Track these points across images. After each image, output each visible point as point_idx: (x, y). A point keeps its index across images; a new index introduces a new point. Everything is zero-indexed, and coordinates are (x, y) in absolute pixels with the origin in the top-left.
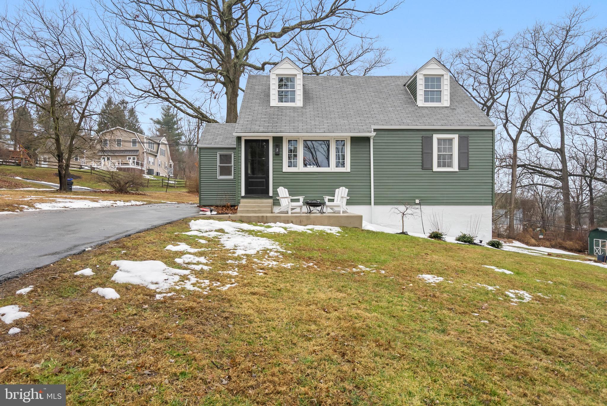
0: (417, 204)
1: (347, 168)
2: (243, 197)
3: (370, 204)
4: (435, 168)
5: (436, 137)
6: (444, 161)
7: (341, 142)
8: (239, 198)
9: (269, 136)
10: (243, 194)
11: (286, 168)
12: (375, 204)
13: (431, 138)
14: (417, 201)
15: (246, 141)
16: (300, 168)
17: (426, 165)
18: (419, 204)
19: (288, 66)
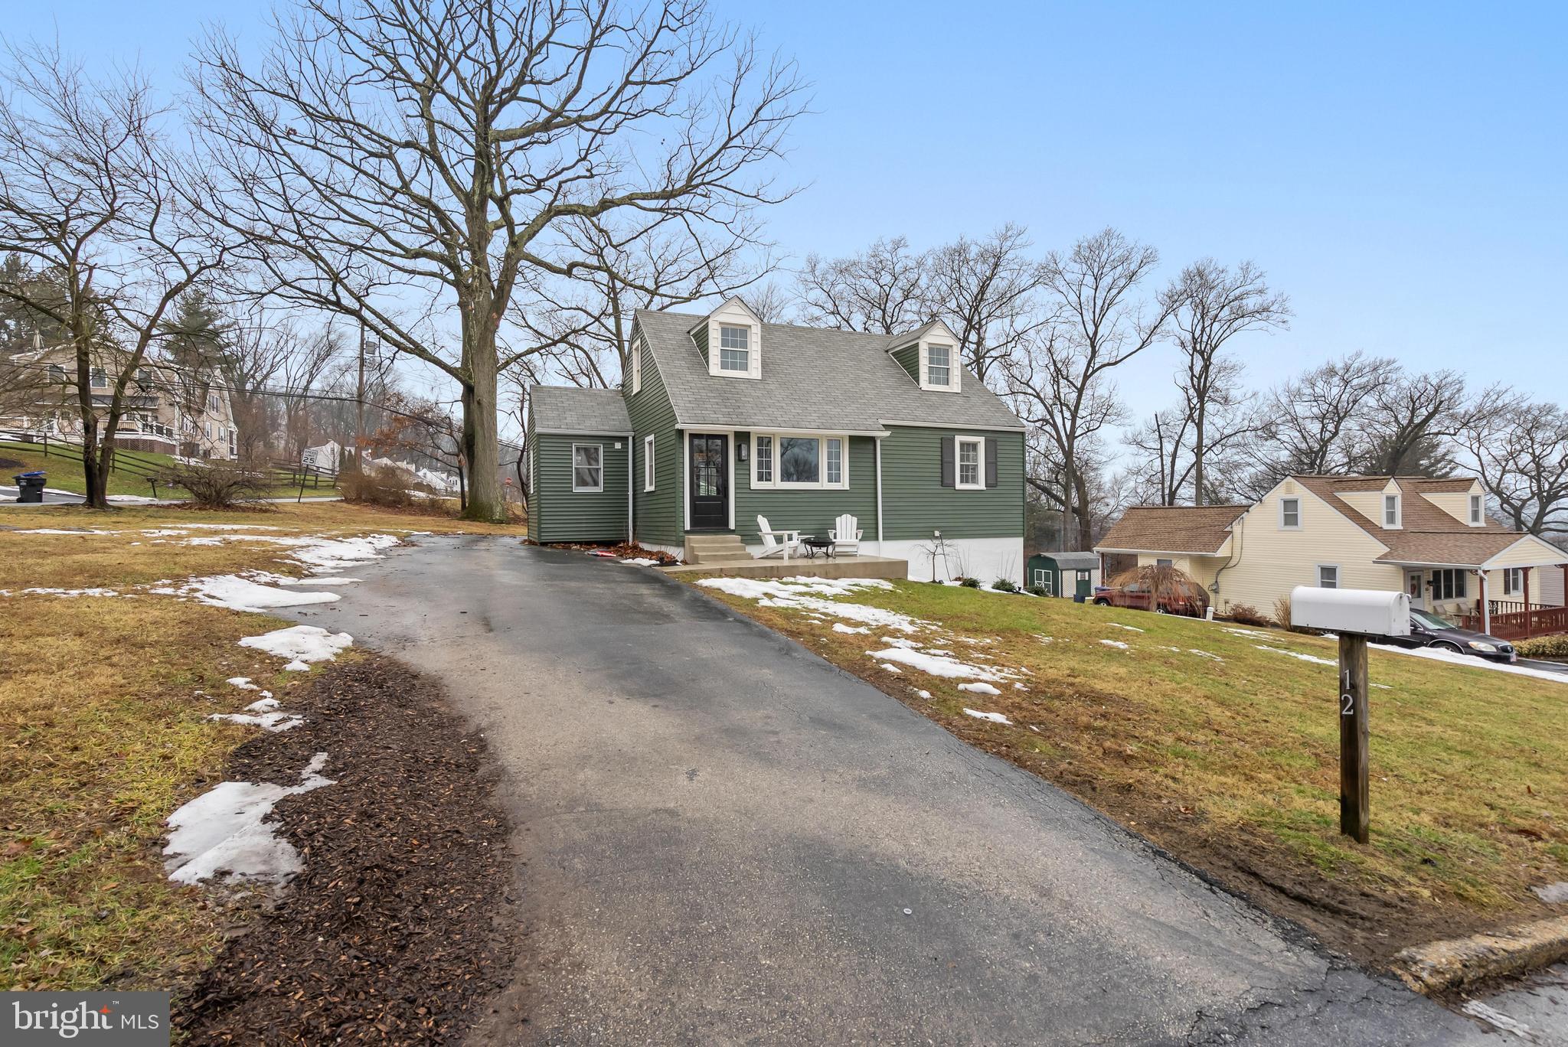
0: (937, 538)
1: (844, 484)
2: (687, 532)
3: (876, 538)
4: (959, 486)
5: (959, 439)
6: (969, 474)
7: (834, 443)
8: (681, 534)
9: (729, 430)
10: (688, 527)
11: (755, 484)
12: (885, 538)
13: (953, 440)
14: (937, 533)
15: (693, 436)
16: (777, 483)
17: (946, 480)
18: (941, 537)
19: (738, 310)
